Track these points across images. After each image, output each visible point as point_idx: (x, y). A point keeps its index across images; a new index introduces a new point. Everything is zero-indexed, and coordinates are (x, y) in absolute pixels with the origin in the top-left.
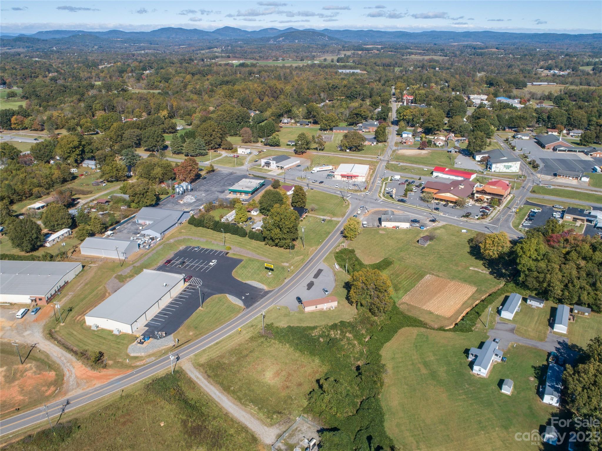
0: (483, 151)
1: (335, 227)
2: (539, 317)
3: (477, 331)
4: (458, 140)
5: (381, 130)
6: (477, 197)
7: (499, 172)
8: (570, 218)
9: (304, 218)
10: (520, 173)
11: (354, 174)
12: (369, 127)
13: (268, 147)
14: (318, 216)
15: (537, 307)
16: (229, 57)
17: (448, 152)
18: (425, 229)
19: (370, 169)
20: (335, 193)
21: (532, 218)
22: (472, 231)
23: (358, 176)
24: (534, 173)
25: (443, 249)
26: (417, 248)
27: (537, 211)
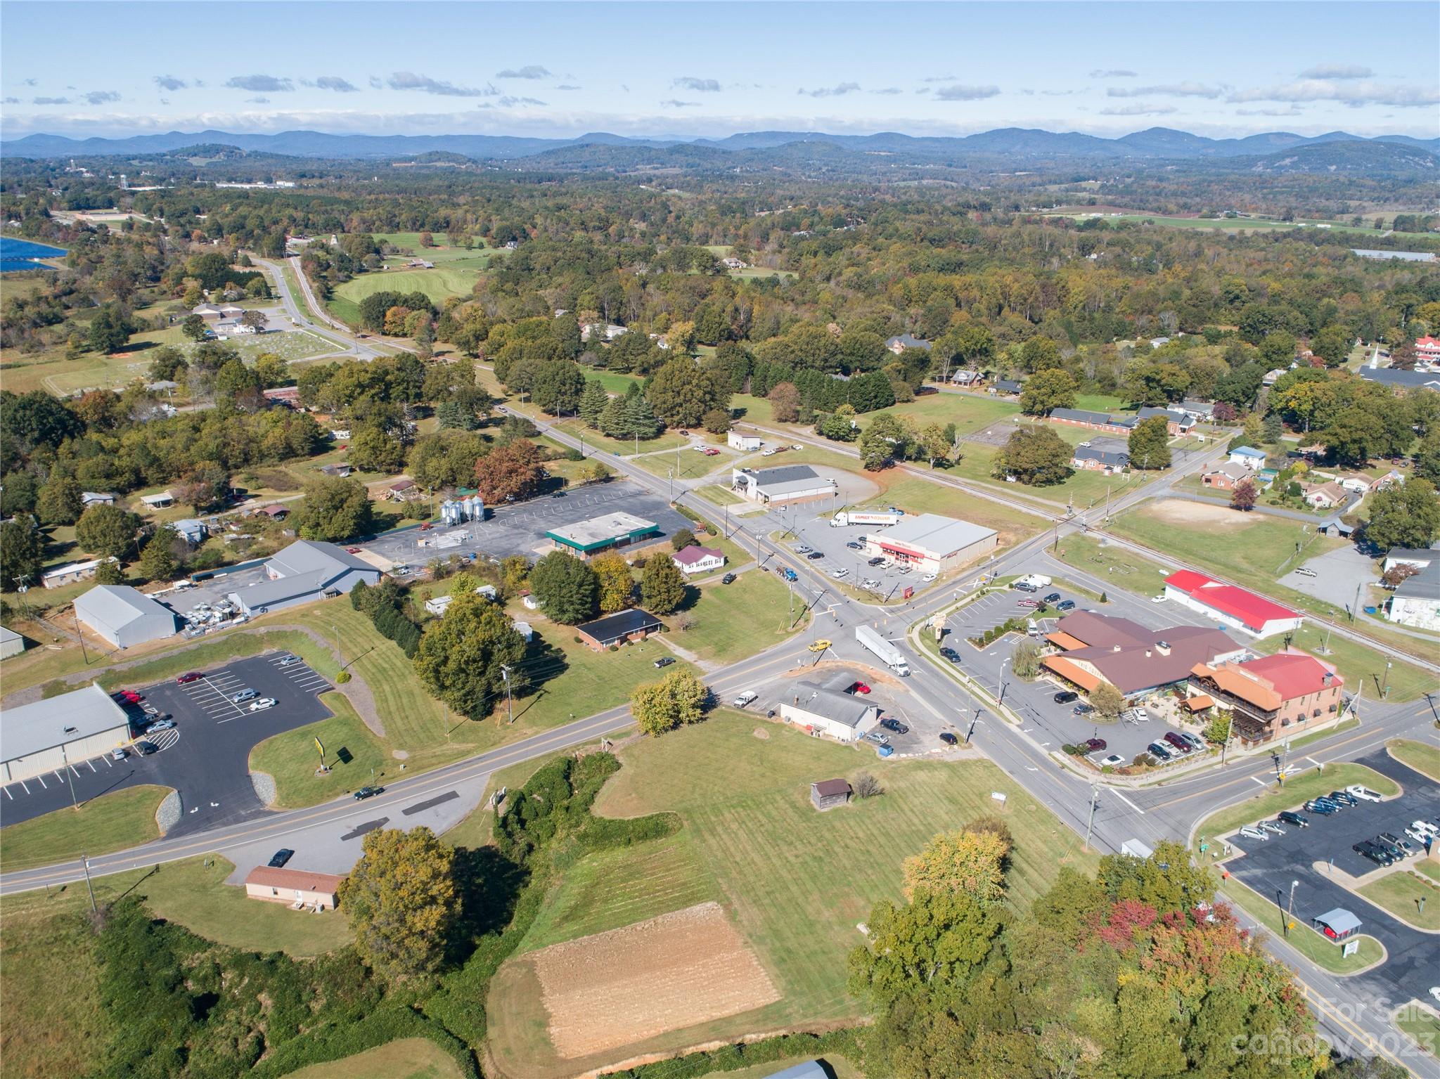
6: (1193, 695)
9: (632, 644)
11: (918, 550)
13: (823, 439)
14: (672, 647)
16: (1094, 204)
17: (1319, 529)
18: (894, 756)
19: (1003, 541)
20: (807, 591)
23: (923, 557)
25: (861, 835)
26: (790, 811)
27: (1367, 797)
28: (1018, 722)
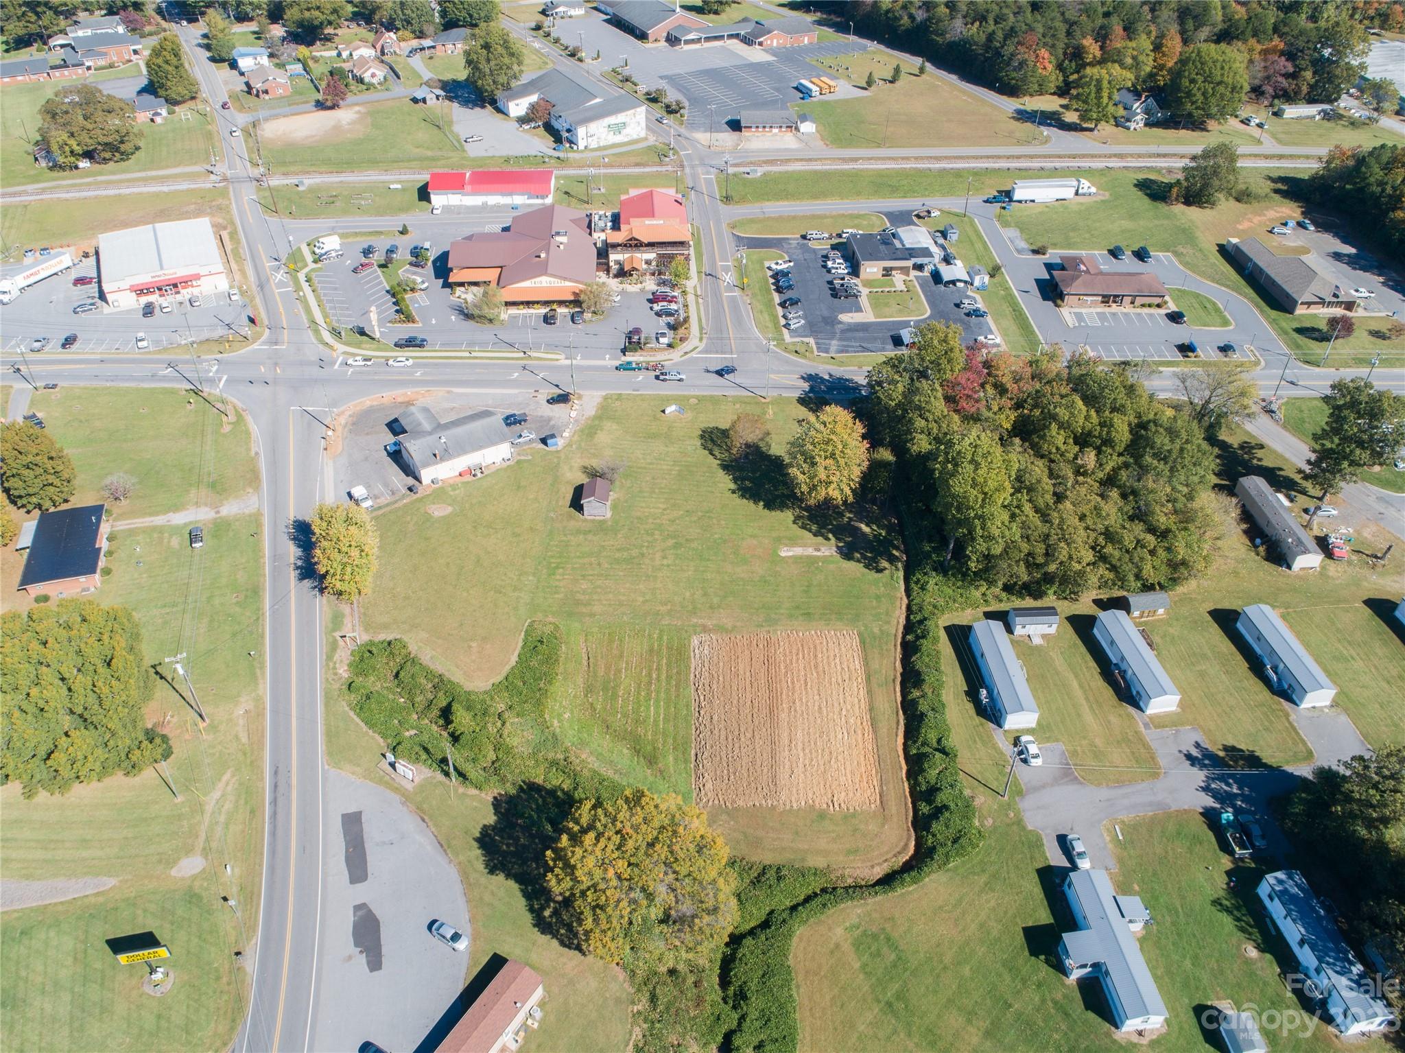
0: (514, 84)
1: (257, 550)
2: (1076, 676)
3: (995, 828)
4: (413, 51)
5: (167, 62)
6: (618, 262)
7: (599, 149)
8: (875, 270)
9: (110, 553)
10: (652, 140)
11: (181, 272)
12: (103, 49)
14: (159, 520)
15: (1044, 636)
17: (415, 101)
18: (560, 442)
19: (217, 227)
20: (154, 377)
21: (789, 294)
22: (687, 398)
23: (194, 276)
24: (683, 130)
25: (661, 506)
26: (590, 537)
27: (786, 266)
28: (563, 356)
